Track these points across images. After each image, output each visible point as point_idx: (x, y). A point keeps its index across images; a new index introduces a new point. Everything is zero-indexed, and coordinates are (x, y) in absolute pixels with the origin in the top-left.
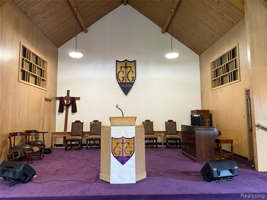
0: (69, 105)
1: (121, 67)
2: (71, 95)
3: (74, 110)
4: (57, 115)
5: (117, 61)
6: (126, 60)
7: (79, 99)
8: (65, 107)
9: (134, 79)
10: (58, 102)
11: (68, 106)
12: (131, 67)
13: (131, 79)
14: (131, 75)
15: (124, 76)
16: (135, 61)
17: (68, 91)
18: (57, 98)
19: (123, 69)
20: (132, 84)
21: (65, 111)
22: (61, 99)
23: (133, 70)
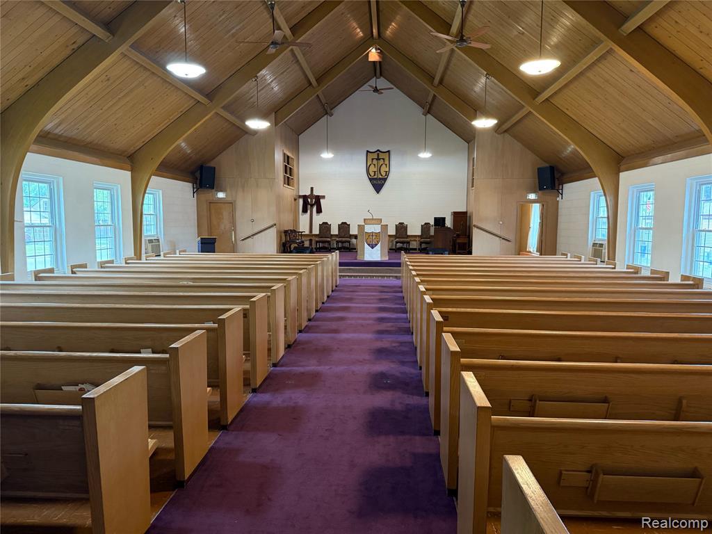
0: (314, 205)
1: (373, 159)
2: (316, 193)
3: (319, 211)
4: (300, 216)
5: (368, 151)
6: (378, 150)
7: (324, 197)
8: (309, 206)
9: (387, 174)
10: (301, 201)
11: (312, 206)
12: (383, 159)
13: (384, 174)
14: (384, 169)
15: (375, 170)
16: (389, 151)
17: (312, 189)
18: (300, 197)
19: (375, 162)
20: (385, 180)
21: (309, 211)
22: (305, 197)
23: (387, 162)
